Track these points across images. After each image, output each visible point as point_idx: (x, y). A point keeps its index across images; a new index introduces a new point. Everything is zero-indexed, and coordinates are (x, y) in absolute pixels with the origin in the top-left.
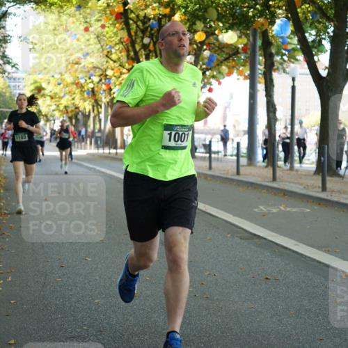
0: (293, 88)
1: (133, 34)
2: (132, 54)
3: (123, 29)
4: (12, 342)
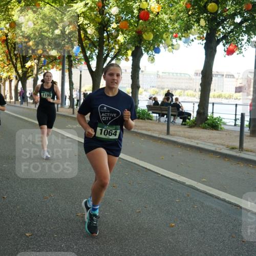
0: (81, 75)
1: (10, 49)
2: (9, 58)
3: (5, 47)
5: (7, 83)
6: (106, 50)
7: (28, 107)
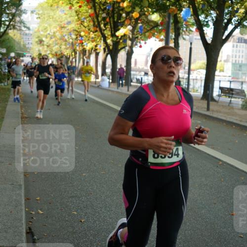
1: (97, 12)
2: (96, 23)
3: (91, 8)
4: (38, 198)
5: (93, 57)
6: (227, 14)
7: (119, 90)
